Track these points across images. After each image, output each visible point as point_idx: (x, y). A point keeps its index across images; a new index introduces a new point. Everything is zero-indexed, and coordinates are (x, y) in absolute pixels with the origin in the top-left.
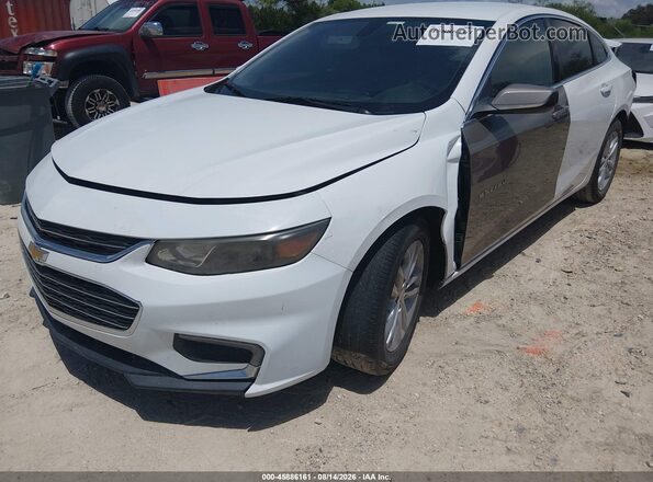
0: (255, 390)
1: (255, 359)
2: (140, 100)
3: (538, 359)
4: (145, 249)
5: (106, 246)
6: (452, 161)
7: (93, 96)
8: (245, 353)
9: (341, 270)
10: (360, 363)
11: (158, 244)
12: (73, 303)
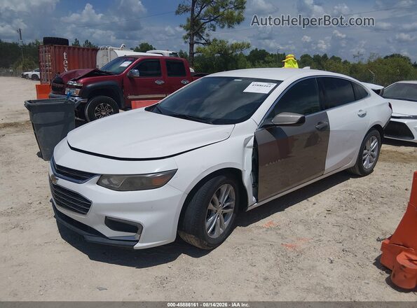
0: (138, 246)
1: (139, 231)
2: (125, 109)
3: (290, 249)
4: (96, 178)
5: (81, 176)
6: (249, 147)
7: (99, 107)
8: (134, 228)
9: (181, 193)
10: (192, 240)
11: (102, 176)
12: (66, 202)
